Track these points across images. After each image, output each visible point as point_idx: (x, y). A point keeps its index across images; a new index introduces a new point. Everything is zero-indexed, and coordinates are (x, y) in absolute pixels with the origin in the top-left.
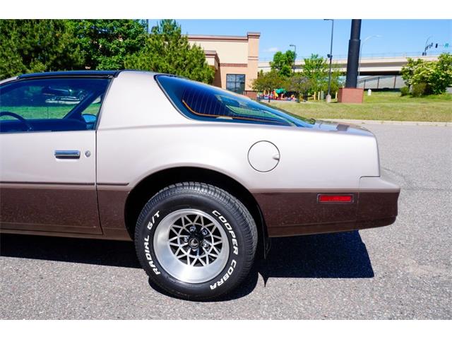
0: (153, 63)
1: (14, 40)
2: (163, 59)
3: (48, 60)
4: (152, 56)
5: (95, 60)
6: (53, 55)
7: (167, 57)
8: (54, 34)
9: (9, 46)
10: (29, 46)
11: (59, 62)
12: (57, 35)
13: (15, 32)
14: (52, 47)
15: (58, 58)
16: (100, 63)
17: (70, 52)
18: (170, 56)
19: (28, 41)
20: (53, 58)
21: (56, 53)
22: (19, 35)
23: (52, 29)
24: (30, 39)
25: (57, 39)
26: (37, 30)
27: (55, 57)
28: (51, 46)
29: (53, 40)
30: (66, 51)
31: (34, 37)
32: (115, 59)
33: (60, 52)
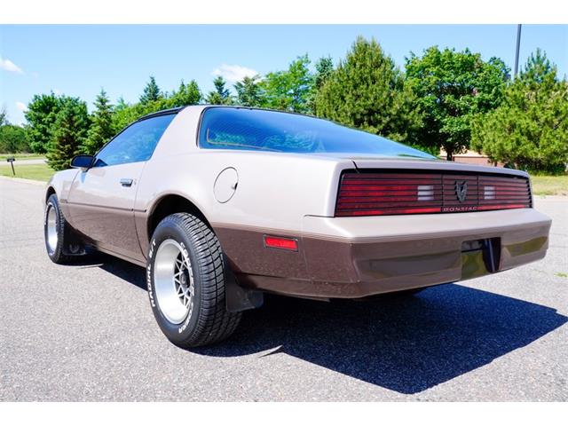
0: (507, 120)
1: (348, 104)
2: (523, 115)
3: (380, 122)
4: (507, 112)
5: (438, 121)
6: (385, 116)
7: (529, 112)
8: (388, 95)
9: (344, 110)
10: (362, 110)
11: (392, 125)
12: (392, 95)
13: (350, 96)
14: (385, 109)
15: (391, 121)
16: (446, 124)
17: (404, 113)
18: (535, 109)
19: (362, 103)
20: (385, 120)
21: (390, 115)
22: (354, 98)
23: (387, 89)
24: (364, 101)
25: (391, 99)
26: (371, 92)
27: (388, 119)
28: (384, 107)
29: (388, 100)
30: (401, 112)
31: (368, 98)
32: (465, 118)
33: (394, 113)
